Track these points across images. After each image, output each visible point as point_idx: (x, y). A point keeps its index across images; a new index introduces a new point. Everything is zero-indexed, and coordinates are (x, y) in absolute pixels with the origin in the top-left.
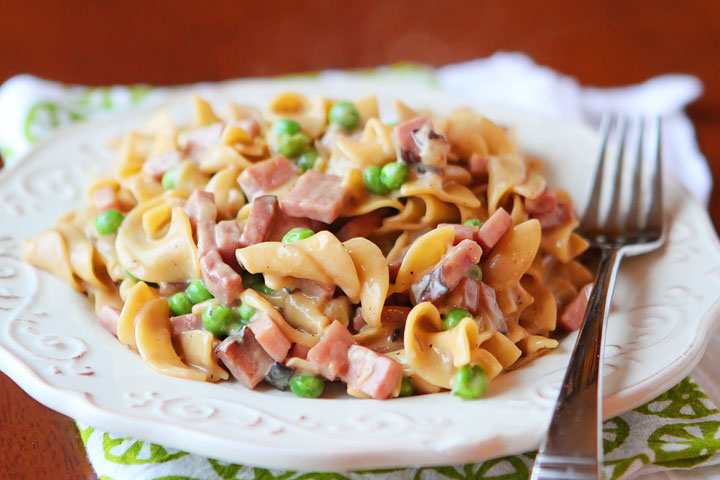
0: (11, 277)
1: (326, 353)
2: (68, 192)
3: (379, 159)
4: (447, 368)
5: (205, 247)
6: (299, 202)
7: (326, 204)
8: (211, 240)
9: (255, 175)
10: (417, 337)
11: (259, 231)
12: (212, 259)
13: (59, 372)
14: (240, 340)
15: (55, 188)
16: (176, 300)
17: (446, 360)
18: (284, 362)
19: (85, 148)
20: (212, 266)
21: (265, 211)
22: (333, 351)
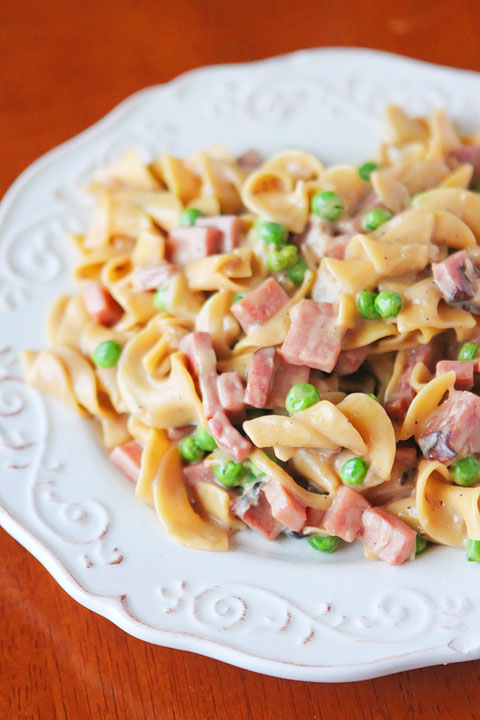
0: (19, 412)
1: (341, 522)
2: (53, 265)
3: (370, 282)
4: (459, 528)
5: (210, 407)
6: (299, 354)
7: (325, 357)
8: (216, 399)
9: (248, 307)
10: (427, 497)
11: (263, 391)
12: (220, 424)
13: (90, 565)
14: (256, 503)
15: (39, 260)
16: (186, 447)
17: (456, 519)
18: (302, 531)
19: (59, 195)
20: (220, 431)
21: (266, 367)
22: (348, 520)
